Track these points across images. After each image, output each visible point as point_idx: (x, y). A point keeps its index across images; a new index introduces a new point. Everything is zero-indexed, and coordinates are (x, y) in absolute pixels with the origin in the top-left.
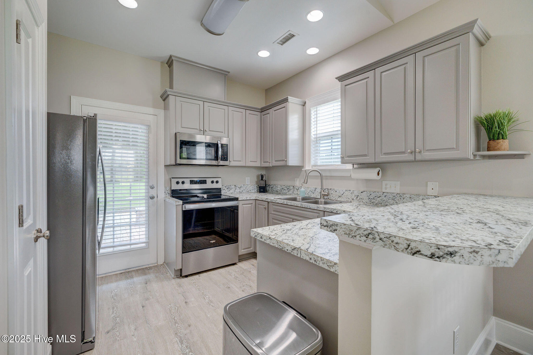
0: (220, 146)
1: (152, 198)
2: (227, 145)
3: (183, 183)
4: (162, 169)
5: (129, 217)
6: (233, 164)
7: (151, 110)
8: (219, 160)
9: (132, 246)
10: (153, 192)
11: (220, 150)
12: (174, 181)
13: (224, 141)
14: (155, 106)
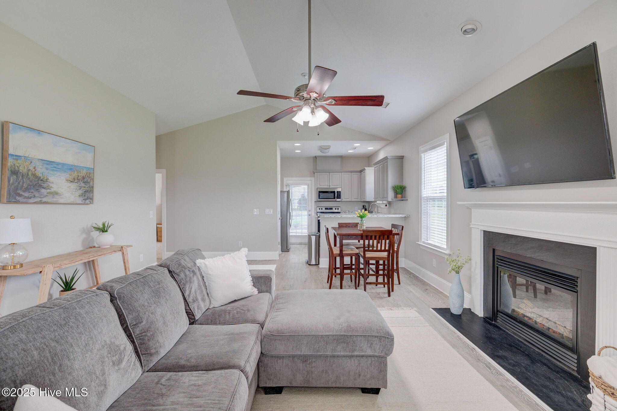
0: (336, 192)
1: (310, 215)
2: (340, 192)
3: (322, 209)
4: (313, 203)
5: (301, 218)
6: (344, 200)
7: (309, 179)
8: (336, 198)
9: (303, 234)
10: (310, 213)
11: (336, 194)
12: (318, 208)
13: (339, 190)
14: (310, 177)
